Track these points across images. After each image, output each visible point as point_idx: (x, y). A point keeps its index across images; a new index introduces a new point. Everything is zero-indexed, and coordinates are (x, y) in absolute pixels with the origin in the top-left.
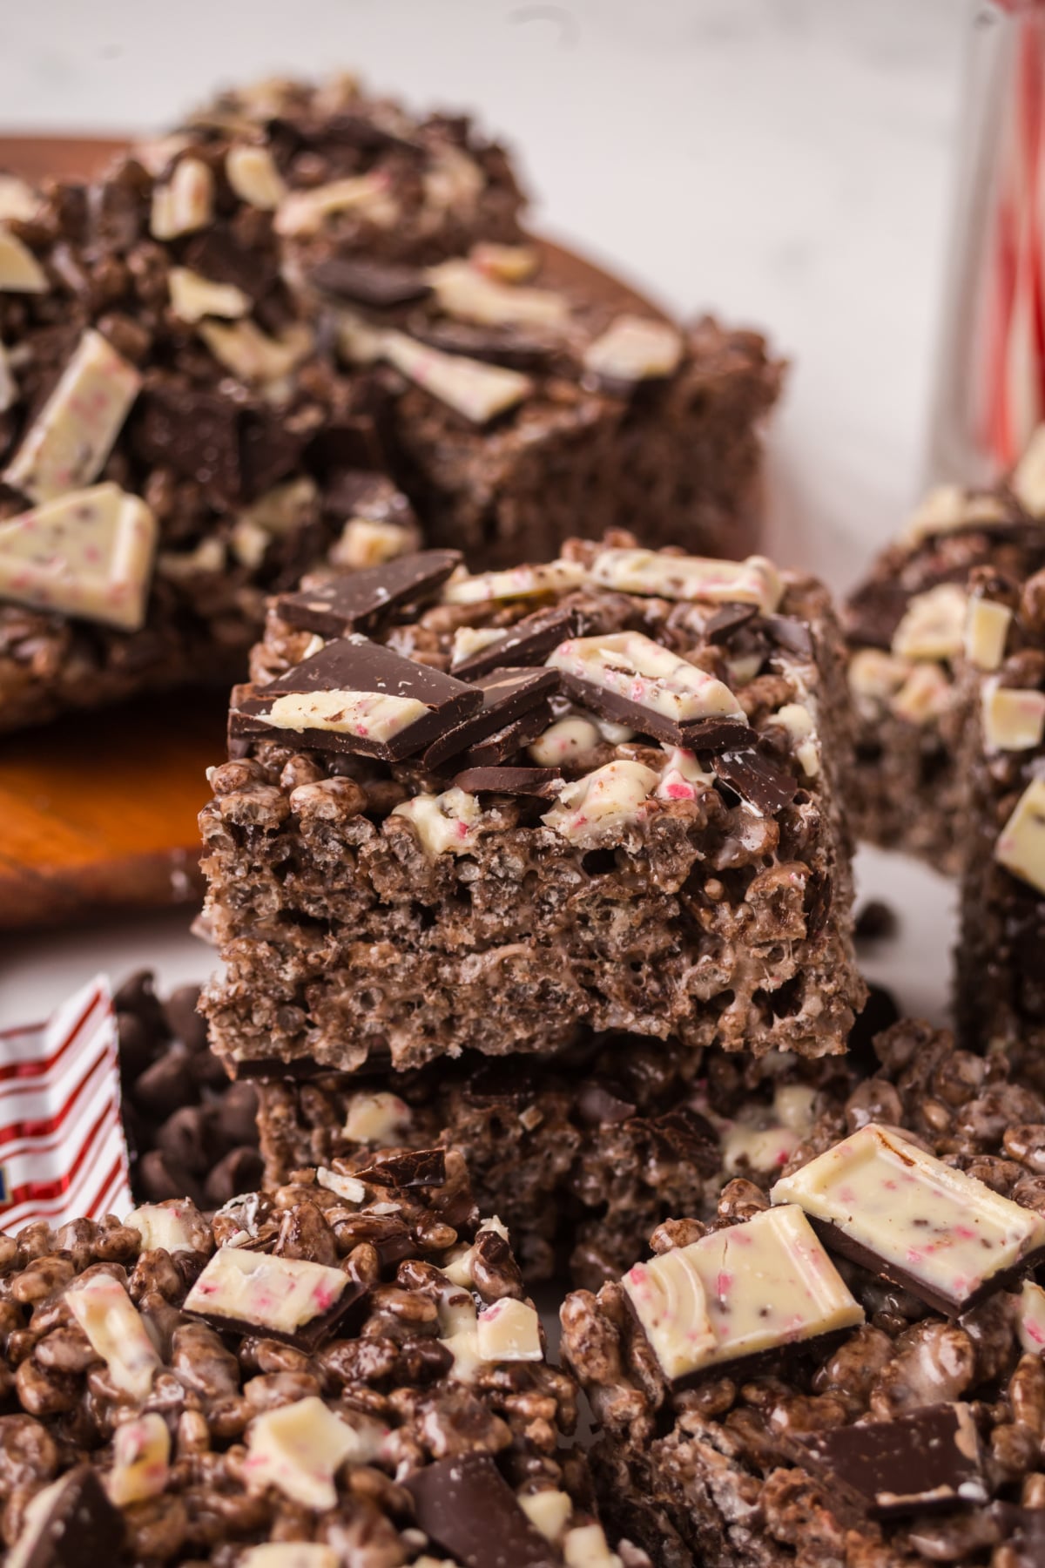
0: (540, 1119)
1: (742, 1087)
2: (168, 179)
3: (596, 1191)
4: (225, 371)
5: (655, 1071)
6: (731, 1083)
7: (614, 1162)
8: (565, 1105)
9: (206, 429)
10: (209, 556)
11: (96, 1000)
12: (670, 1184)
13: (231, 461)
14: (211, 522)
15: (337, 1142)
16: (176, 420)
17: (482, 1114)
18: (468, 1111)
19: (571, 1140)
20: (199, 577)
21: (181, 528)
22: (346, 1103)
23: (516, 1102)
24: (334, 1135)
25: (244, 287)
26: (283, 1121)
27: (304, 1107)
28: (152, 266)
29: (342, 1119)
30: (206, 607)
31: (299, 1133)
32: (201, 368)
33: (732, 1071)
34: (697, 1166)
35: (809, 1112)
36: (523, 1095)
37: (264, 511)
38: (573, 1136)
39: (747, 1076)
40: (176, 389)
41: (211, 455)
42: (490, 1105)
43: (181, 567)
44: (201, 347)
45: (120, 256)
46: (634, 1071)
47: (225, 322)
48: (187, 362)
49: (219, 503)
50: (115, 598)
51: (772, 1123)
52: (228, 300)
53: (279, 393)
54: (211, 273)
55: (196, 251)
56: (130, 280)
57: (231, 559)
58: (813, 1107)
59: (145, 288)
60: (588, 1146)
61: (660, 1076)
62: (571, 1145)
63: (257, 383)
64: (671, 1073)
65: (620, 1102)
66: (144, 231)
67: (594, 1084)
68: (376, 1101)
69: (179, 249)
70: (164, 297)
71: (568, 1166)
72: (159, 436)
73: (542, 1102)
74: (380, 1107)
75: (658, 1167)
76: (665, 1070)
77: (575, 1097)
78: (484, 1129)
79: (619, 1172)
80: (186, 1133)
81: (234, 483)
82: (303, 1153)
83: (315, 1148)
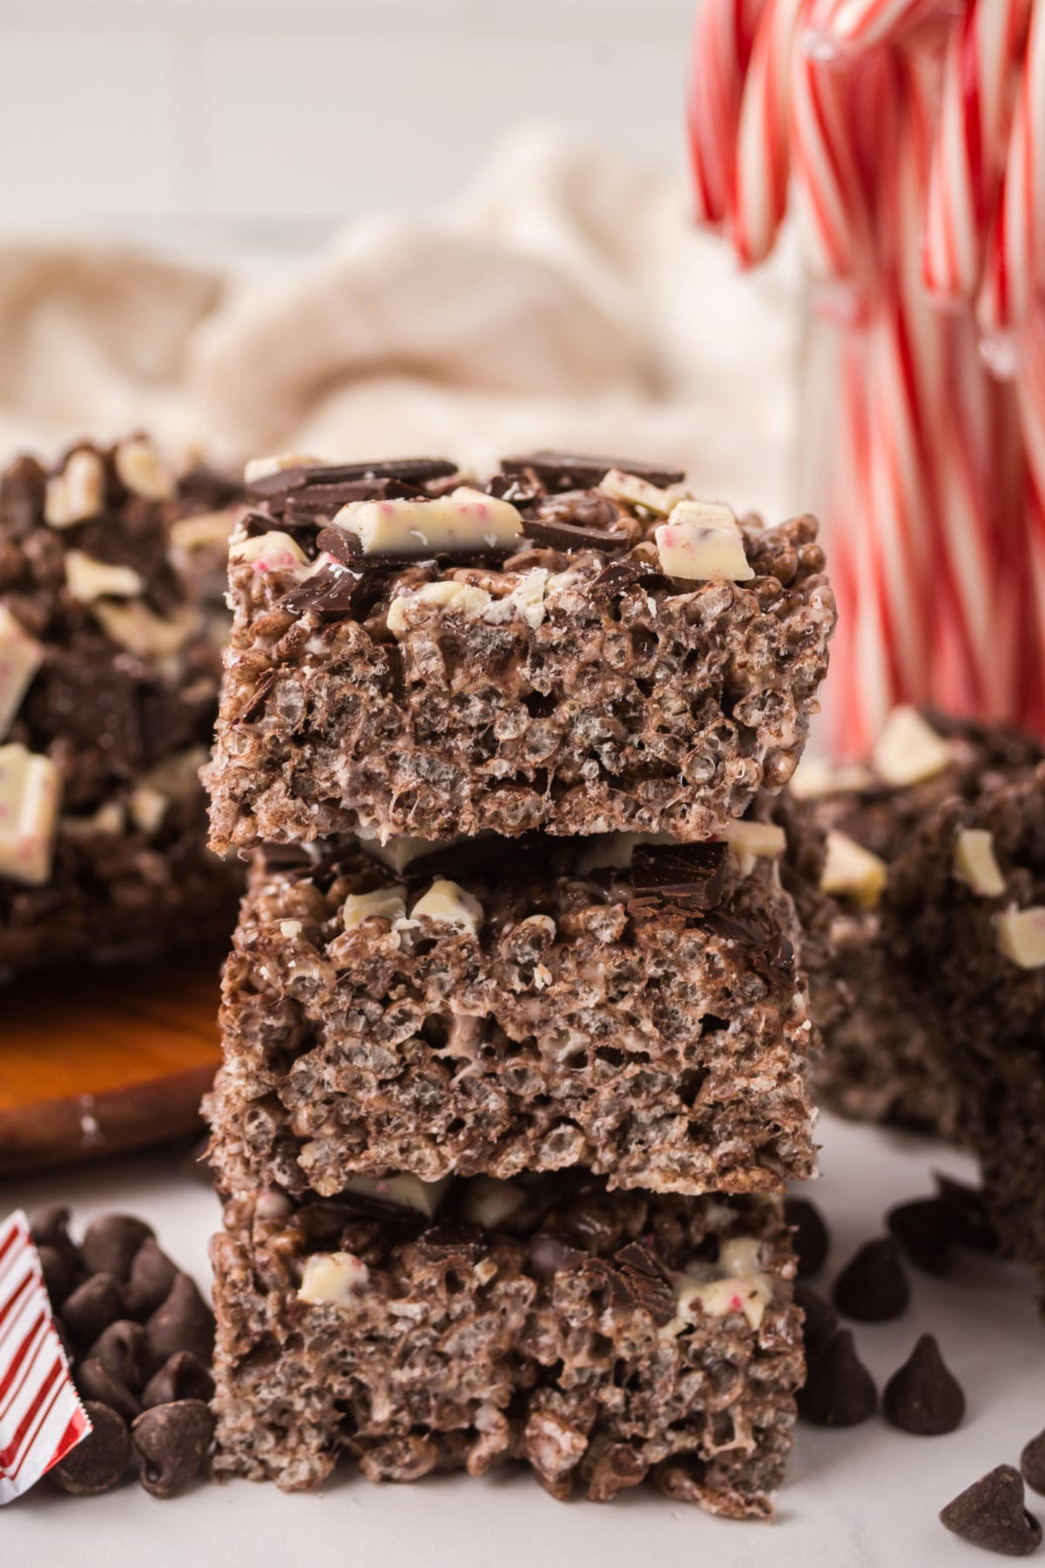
0: (495, 1271)
1: (687, 1243)
2: (61, 470)
3: (552, 1347)
4: (117, 648)
5: (602, 1226)
6: (676, 1236)
7: (570, 1313)
8: (518, 1258)
9: (106, 698)
10: (110, 819)
11: (14, 1234)
12: (626, 1334)
13: (132, 727)
14: (113, 787)
15: (292, 1305)
16: (78, 690)
17: (439, 1267)
18: (423, 1264)
19: (526, 1291)
20: (101, 838)
21: (83, 793)
22: (300, 1266)
23: (472, 1251)
24: (289, 1298)
25: (137, 568)
26: (240, 1285)
27: (259, 1270)
28: (47, 551)
29: (296, 1282)
30: (106, 868)
31: (254, 1298)
32: (94, 645)
33: (678, 1226)
34: (651, 1312)
35: (756, 1261)
36: (477, 1246)
37: (160, 777)
38: (528, 1287)
39: (693, 1229)
40: (73, 662)
41: (112, 720)
42: (445, 1257)
43: (81, 829)
44: (93, 626)
45: (17, 542)
46: (582, 1227)
47: (117, 600)
48: (82, 641)
49: (121, 767)
50: (25, 854)
51: (719, 1276)
52: (124, 580)
53: (171, 669)
54: (104, 555)
55: (92, 536)
56: (27, 565)
57: (130, 824)
58: (760, 1256)
59: (42, 570)
60: (542, 1301)
61: (608, 1230)
62: (525, 1299)
63: (150, 658)
64: (619, 1228)
65: (573, 1250)
66: (39, 519)
67: (545, 1236)
68: (334, 1259)
69: (73, 536)
70: (60, 579)
71: (523, 1322)
72: (62, 703)
73: (496, 1255)
74: (338, 1264)
75: (614, 1315)
76: (612, 1224)
77: (527, 1252)
78: (440, 1282)
79: (574, 1323)
80: (120, 1344)
81: (134, 747)
82: (256, 1322)
83: (270, 1314)
